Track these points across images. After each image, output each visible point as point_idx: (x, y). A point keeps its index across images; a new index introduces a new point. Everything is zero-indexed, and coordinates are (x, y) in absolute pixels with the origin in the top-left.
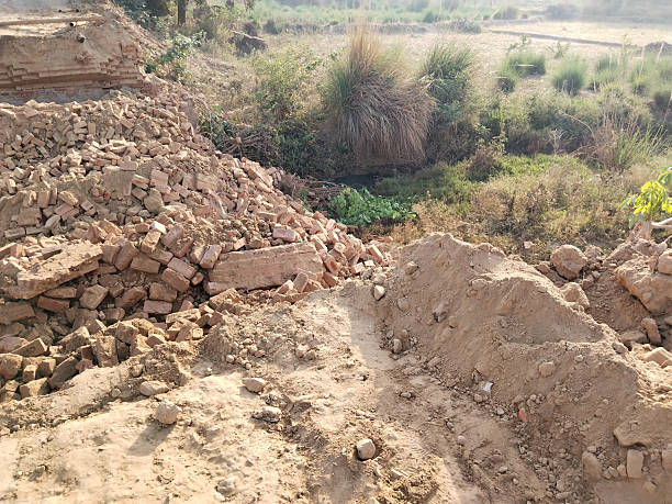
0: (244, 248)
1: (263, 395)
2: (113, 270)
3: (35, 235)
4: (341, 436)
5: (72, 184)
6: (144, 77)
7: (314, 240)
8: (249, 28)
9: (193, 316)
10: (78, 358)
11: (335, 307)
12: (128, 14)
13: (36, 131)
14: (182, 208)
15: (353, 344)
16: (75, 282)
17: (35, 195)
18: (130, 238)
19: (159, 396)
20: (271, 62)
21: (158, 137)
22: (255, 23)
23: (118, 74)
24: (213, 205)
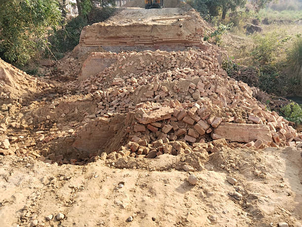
0: (233, 122)
1: (235, 186)
2: (176, 119)
3: (150, 101)
4: (271, 216)
5: (167, 84)
6: (203, 43)
7: (270, 125)
8: (254, 22)
9: (204, 146)
10: (158, 151)
11: (279, 157)
12: (201, 15)
13: (158, 62)
14: (207, 99)
15: (285, 177)
16: (161, 121)
17: (153, 86)
18: (185, 108)
19: (190, 172)
20: (263, 37)
21: (203, 68)
22: (258, 19)
23: (192, 41)
24: (222, 100)
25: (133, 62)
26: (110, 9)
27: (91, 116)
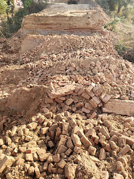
2: (76, 94)
5: (75, 61)
6: (103, 30)
12: (104, 10)
13: (71, 43)
14: (103, 74)
16: (66, 96)
17: (65, 63)
18: (84, 86)
21: (102, 49)
23: (96, 28)
24: (112, 76)
25: (54, 43)
26: (44, 4)
27: (23, 81)
